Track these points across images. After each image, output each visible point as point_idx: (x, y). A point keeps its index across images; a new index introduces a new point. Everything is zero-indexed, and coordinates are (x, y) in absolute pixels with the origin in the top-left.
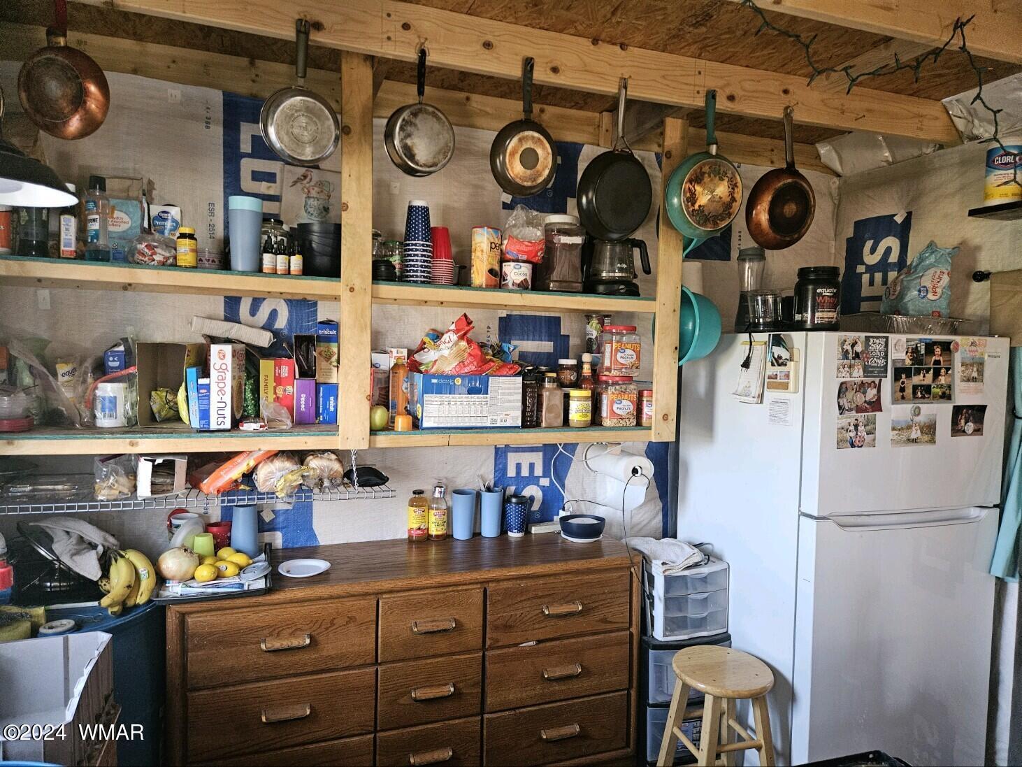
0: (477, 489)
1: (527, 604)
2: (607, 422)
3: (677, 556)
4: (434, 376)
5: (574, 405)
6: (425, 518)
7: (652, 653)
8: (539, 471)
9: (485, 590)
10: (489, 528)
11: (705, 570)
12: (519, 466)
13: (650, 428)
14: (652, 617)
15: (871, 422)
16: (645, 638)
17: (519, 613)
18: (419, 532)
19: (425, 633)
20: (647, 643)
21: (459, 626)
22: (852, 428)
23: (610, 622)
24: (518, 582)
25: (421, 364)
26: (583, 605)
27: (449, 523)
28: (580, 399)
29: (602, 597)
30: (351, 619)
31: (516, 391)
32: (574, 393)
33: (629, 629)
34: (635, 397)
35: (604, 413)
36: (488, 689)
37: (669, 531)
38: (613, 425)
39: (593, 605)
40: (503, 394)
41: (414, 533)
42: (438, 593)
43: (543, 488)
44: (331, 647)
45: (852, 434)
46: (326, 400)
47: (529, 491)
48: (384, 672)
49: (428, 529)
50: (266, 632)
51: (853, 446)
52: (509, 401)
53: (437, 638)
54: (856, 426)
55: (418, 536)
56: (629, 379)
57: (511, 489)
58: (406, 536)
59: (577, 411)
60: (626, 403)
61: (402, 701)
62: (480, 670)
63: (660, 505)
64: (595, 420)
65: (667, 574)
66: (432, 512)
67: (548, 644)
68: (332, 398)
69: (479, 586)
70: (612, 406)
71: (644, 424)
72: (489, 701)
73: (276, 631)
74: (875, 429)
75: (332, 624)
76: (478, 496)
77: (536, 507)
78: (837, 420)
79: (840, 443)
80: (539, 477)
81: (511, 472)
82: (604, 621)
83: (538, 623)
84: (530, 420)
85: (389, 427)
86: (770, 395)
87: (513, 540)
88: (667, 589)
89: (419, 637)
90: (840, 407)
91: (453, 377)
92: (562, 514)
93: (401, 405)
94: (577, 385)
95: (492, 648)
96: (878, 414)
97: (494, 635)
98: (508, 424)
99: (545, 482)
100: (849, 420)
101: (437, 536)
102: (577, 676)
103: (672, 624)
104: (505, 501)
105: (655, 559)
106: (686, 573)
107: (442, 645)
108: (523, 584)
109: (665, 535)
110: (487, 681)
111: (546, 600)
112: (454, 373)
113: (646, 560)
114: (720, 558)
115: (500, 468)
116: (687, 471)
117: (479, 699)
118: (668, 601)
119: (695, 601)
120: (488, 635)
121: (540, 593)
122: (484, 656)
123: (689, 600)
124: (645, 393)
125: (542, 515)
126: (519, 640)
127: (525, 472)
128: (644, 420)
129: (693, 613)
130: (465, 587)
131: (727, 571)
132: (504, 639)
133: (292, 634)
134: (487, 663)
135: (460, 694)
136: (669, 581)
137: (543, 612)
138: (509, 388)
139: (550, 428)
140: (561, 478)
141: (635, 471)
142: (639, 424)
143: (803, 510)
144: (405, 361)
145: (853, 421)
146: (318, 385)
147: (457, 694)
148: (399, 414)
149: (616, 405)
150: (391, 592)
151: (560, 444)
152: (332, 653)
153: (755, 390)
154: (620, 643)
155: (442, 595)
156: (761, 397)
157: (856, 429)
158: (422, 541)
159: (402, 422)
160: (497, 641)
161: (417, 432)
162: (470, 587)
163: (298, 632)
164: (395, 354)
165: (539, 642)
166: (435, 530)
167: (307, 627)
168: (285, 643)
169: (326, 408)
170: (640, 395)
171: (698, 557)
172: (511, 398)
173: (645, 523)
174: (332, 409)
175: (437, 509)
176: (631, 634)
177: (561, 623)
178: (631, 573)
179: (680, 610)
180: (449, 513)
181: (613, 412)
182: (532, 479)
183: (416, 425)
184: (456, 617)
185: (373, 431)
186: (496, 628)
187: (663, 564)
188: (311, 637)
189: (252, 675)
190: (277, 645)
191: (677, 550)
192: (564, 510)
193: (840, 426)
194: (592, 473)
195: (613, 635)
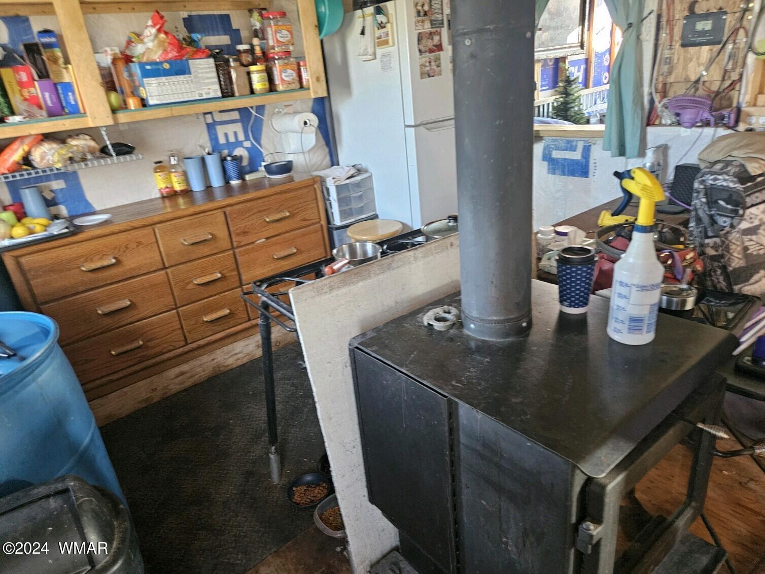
0: (201, 155)
1: (254, 217)
2: (281, 88)
3: (341, 173)
4: (147, 64)
5: (255, 77)
6: (168, 179)
7: (335, 233)
8: (241, 137)
9: (225, 213)
10: (216, 181)
11: (358, 178)
12: (226, 135)
13: (309, 89)
14: (332, 213)
15: (438, 59)
16: (330, 226)
17: (250, 223)
18: (167, 190)
19: (192, 244)
20: (332, 228)
21: (214, 237)
22: (428, 64)
23: (308, 220)
24: (245, 204)
25: (132, 57)
26: (289, 212)
27: (187, 180)
28: (258, 72)
29: (299, 206)
30: (139, 243)
31: (212, 70)
32: (253, 68)
33: (319, 222)
34: (296, 67)
35: (277, 81)
36: (242, 271)
37: (334, 162)
38: (284, 89)
39: (296, 211)
40: (202, 73)
41: (165, 192)
42: (195, 219)
43: (247, 148)
44: (131, 262)
45: (428, 68)
46: (66, 96)
47: (238, 152)
48: (172, 272)
49: (173, 187)
50: (82, 260)
51: (429, 76)
52: (208, 78)
53: (201, 247)
54: (430, 62)
55: (167, 193)
56: (288, 53)
57: (226, 152)
58: (158, 195)
59: (258, 82)
60: (290, 71)
61: (190, 287)
62: (234, 261)
63: (327, 150)
64: (272, 87)
65: (337, 183)
66: (173, 175)
67: (273, 239)
68: (70, 94)
69: (220, 210)
70: (281, 75)
71: (305, 87)
72: (244, 278)
73: (88, 258)
74: (440, 63)
75: (127, 248)
76: (203, 160)
77: (245, 163)
78: (419, 60)
79: (423, 75)
80: (242, 142)
81: (222, 140)
82: (304, 220)
83: (264, 227)
84: (227, 92)
85: (124, 106)
86: (380, 51)
87: (234, 185)
88: (338, 193)
89: (189, 247)
90: (420, 51)
91: (161, 63)
92: (263, 164)
93: (127, 90)
94: (254, 63)
95: (238, 247)
96: (441, 53)
97: (238, 239)
98: (211, 96)
99: (247, 144)
100: (425, 59)
101: (182, 191)
102: (294, 254)
103: (344, 214)
104: (223, 160)
105: (328, 177)
106: (348, 181)
107: (205, 250)
108: (248, 205)
109: (333, 165)
110: (240, 267)
111: (266, 213)
112: (162, 60)
113: (322, 181)
114: (366, 171)
115: (214, 138)
116: (339, 121)
117: (237, 278)
118: (340, 201)
119: (355, 197)
120: (234, 240)
121: (261, 209)
122: (234, 253)
123: (352, 198)
124: (302, 63)
125: (251, 168)
126: (254, 240)
127: (232, 139)
128: (305, 83)
129: (355, 205)
130: (211, 213)
131: (370, 177)
132: (245, 240)
133: (101, 259)
134: (238, 256)
135: (225, 277)
136: (339, 188)
137: (265, 221)
138: (206, 68)
139: (242, 96)
140: (258, 140)
141: (305, 123)
142: (302, 87)
143: (406, 124)
144: (120, 56)
145: (427, 59)
146: (55, 85)
147: (223, 278)
148: (128, 97)
149: (283, 75)
150: (161, 222)
151: (252, 107)
152: (133, 266)
153: (370, 50)
154: (316, 232)
155: (197, 220)
156: (375, 54)
157: (430, 65)
158: (171, 196)
159: (132, 103)
160: (240, 242)
161: (146, 108)
162: (215, 212)
163: (105, 257)
164: (109, 52)
165: (267, 238)
166: (178, 187)
167: (110, 253)
168: (99, 264)
169: (68, 103)
170: (299, 65)
171: (353, 171)
172: (209, 75)
173: (319, 163)
174: (73, 102)
175: (176, 172)
176: (322, 226)
177: (278, 225)
178: (315, 188)
179: (348, 205)
180: (185, 174)
181: (282, 80)
182: (238, 144)
183: (144, 103)
184: (210, 232)
185: (114, 111)
186: (238, 234)
187: (333, 179)
188: (115, 258)
189: (81, 289)
190: (94, 266)
191: (341, 170)
192: (264, 162)
193: (421, 63)
194: (278, 134)
195: (311, 227)
